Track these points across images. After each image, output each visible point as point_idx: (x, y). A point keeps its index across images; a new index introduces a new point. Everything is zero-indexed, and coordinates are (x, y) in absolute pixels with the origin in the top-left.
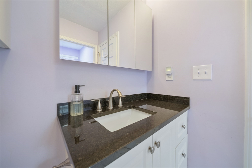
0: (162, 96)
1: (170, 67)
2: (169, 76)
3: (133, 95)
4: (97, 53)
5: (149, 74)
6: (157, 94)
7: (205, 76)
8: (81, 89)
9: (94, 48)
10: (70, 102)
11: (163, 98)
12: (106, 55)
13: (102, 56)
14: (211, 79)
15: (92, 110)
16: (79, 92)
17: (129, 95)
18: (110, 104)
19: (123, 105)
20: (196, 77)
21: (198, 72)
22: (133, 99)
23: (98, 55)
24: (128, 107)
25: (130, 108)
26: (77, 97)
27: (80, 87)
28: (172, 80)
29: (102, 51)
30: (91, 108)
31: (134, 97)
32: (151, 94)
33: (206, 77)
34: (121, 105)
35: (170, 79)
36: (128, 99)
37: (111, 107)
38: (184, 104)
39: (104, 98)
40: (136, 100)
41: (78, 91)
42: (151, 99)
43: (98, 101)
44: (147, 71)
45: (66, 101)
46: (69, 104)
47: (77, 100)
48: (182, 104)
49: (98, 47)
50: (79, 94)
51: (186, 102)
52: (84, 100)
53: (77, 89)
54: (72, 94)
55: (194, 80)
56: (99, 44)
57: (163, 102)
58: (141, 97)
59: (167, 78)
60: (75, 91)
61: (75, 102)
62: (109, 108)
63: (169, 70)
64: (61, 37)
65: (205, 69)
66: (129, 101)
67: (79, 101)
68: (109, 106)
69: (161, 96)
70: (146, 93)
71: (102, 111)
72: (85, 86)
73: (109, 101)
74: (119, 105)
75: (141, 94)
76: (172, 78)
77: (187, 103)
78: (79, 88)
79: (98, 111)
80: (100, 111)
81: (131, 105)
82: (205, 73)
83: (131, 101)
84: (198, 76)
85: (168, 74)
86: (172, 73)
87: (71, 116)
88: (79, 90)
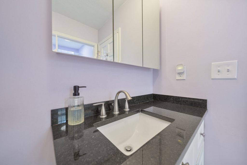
0: (172, 97)
1: (181, 65)
2: (180, 75)
3: (139, 96)
4: (96, 52)
5: (156, 73)
6: (165, 95)
7: (228, 74)
8: (81, 91)
9: (93, 46)
10: (67, 107)
11: (172, 100)
12: (106, 53)
13: (102, 55)
14: (236, 78)
15: (94, 116)
16: (79, 95)
17: (135, 97)
18: (115, 108)
19: (129, 109)
20: (215, 75)
21: (219, 70)
22: (139, 101)
23: (98, 54)
24: (136, 111)
25: (138, 112)
26: (77, 101)
27: (79, 88)
28: (185, 80)
29: (102, 49)
30: (94, 114)
31: (140, 99)
32: (158, 94)
33: (230, 76)
34: (127, 109)
35: (181, 78)
36: (134, 101)
37: (116, 112)
38: (200, 108)
39: (108, 101)
40: (142, 102)
41: (77, 93)
42: (158, 100)
43: (102, 105)
44: (154, 69)
45: (63, 106)
46: (67, 109)
47: (76, 104)
48: (197, 107)
49: (98, 45)
50: (78, 98)
51: (202, 105)
52: (84, 104)
53: (76, 91)
54: (70, 98)
55: (212, 79)
56: (98, 42)
57: (173, 104)
58: (147, 99)
59: (178, 77)
60: (73, 94)
61: (74, 106)
62: (115, 113)
63: (180, 68)
64: (54, 32)
65: (228, 66)
66: (135, 104)
67: (78, 106)
68: (115, 111)
69: (170, 98)
70: (153, 94)
71: (107, 117)
72: (86, 87)
73: (114, 105)
74: (125, 109)
75: (147, 95)
76: (184, 77)
77: (204, 106)
78: (78, 90)
79: (101, 117)
80: (104, 117)
81: (139, 109)
82: (228, 71)
83: (137, 103)
84: (219, 75)
85: (178, 73)
86: (184, 71)
87: (68, 126)
88: (79, 92)
